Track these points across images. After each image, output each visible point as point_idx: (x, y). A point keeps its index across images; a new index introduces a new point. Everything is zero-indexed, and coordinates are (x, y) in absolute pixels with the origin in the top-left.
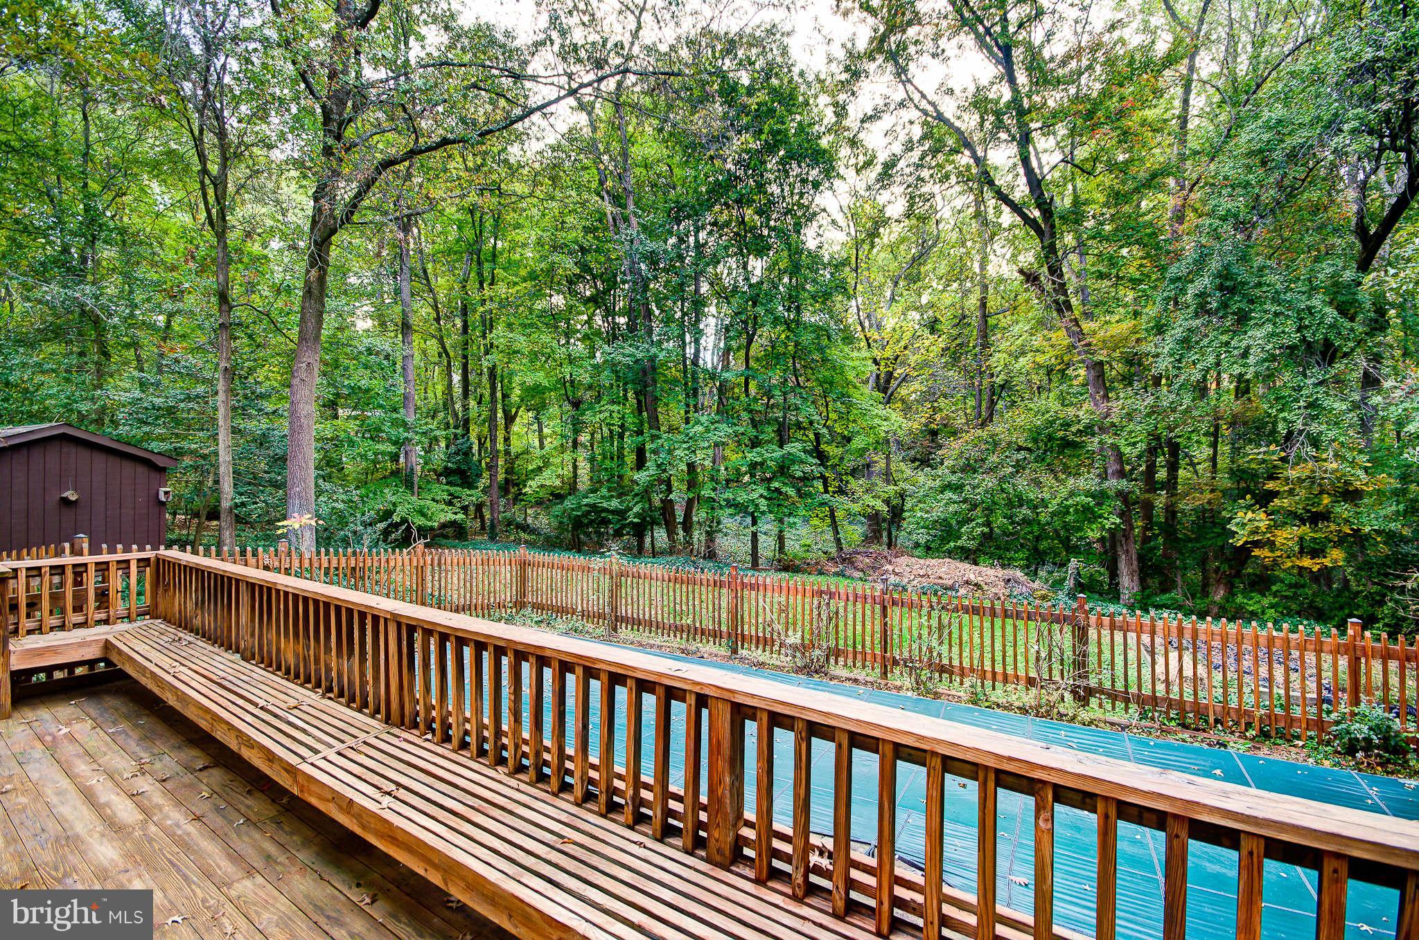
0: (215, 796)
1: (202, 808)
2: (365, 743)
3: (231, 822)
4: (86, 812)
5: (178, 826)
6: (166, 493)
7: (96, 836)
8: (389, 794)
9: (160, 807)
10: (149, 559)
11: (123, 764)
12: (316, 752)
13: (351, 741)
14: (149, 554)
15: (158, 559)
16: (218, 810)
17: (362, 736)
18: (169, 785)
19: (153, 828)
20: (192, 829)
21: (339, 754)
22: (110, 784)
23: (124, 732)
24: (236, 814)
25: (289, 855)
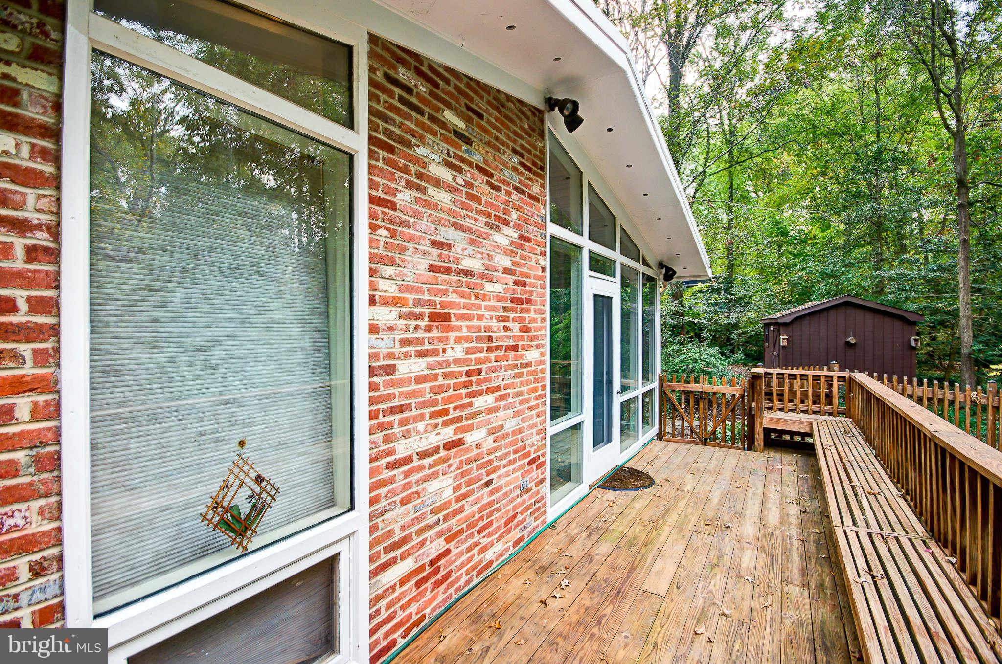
0: (823, 535)
1: (812, 537)
2: (897, 539)
3: (818, 553)
4: (757, 509)
5: (790, 538)
6: (916, 340)
7: (752, 520)
8: (873, 577)
9: (790, 524)
10: (845, 377)
11: (792, 493)
12: (855, 524)
13: (887, 530)
14: (846, 374)
15: (850, 378)
16: (817, 543)
17: (899, 532)
18: (805, 516)
19: (778, 532)
20: (796, 543)
21: (870, 535)
22: (778, 500)
23: (807, 480)
24: (826, 551)
25: (835, 592)
